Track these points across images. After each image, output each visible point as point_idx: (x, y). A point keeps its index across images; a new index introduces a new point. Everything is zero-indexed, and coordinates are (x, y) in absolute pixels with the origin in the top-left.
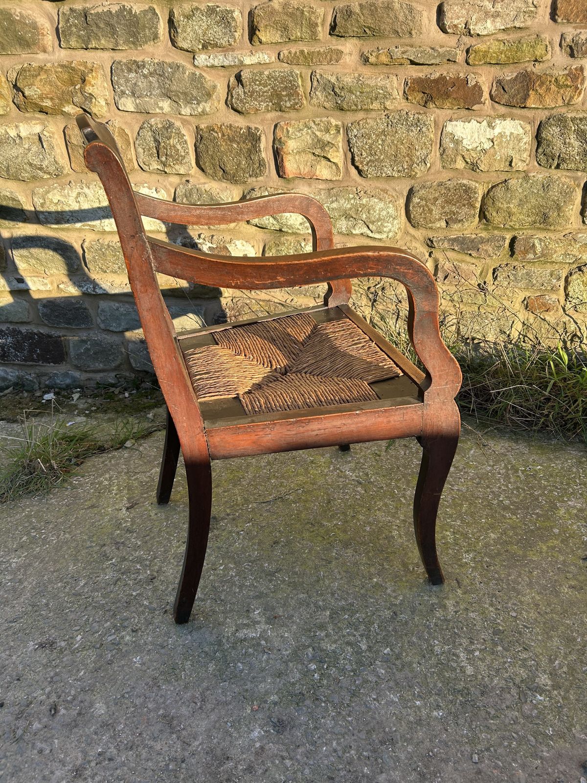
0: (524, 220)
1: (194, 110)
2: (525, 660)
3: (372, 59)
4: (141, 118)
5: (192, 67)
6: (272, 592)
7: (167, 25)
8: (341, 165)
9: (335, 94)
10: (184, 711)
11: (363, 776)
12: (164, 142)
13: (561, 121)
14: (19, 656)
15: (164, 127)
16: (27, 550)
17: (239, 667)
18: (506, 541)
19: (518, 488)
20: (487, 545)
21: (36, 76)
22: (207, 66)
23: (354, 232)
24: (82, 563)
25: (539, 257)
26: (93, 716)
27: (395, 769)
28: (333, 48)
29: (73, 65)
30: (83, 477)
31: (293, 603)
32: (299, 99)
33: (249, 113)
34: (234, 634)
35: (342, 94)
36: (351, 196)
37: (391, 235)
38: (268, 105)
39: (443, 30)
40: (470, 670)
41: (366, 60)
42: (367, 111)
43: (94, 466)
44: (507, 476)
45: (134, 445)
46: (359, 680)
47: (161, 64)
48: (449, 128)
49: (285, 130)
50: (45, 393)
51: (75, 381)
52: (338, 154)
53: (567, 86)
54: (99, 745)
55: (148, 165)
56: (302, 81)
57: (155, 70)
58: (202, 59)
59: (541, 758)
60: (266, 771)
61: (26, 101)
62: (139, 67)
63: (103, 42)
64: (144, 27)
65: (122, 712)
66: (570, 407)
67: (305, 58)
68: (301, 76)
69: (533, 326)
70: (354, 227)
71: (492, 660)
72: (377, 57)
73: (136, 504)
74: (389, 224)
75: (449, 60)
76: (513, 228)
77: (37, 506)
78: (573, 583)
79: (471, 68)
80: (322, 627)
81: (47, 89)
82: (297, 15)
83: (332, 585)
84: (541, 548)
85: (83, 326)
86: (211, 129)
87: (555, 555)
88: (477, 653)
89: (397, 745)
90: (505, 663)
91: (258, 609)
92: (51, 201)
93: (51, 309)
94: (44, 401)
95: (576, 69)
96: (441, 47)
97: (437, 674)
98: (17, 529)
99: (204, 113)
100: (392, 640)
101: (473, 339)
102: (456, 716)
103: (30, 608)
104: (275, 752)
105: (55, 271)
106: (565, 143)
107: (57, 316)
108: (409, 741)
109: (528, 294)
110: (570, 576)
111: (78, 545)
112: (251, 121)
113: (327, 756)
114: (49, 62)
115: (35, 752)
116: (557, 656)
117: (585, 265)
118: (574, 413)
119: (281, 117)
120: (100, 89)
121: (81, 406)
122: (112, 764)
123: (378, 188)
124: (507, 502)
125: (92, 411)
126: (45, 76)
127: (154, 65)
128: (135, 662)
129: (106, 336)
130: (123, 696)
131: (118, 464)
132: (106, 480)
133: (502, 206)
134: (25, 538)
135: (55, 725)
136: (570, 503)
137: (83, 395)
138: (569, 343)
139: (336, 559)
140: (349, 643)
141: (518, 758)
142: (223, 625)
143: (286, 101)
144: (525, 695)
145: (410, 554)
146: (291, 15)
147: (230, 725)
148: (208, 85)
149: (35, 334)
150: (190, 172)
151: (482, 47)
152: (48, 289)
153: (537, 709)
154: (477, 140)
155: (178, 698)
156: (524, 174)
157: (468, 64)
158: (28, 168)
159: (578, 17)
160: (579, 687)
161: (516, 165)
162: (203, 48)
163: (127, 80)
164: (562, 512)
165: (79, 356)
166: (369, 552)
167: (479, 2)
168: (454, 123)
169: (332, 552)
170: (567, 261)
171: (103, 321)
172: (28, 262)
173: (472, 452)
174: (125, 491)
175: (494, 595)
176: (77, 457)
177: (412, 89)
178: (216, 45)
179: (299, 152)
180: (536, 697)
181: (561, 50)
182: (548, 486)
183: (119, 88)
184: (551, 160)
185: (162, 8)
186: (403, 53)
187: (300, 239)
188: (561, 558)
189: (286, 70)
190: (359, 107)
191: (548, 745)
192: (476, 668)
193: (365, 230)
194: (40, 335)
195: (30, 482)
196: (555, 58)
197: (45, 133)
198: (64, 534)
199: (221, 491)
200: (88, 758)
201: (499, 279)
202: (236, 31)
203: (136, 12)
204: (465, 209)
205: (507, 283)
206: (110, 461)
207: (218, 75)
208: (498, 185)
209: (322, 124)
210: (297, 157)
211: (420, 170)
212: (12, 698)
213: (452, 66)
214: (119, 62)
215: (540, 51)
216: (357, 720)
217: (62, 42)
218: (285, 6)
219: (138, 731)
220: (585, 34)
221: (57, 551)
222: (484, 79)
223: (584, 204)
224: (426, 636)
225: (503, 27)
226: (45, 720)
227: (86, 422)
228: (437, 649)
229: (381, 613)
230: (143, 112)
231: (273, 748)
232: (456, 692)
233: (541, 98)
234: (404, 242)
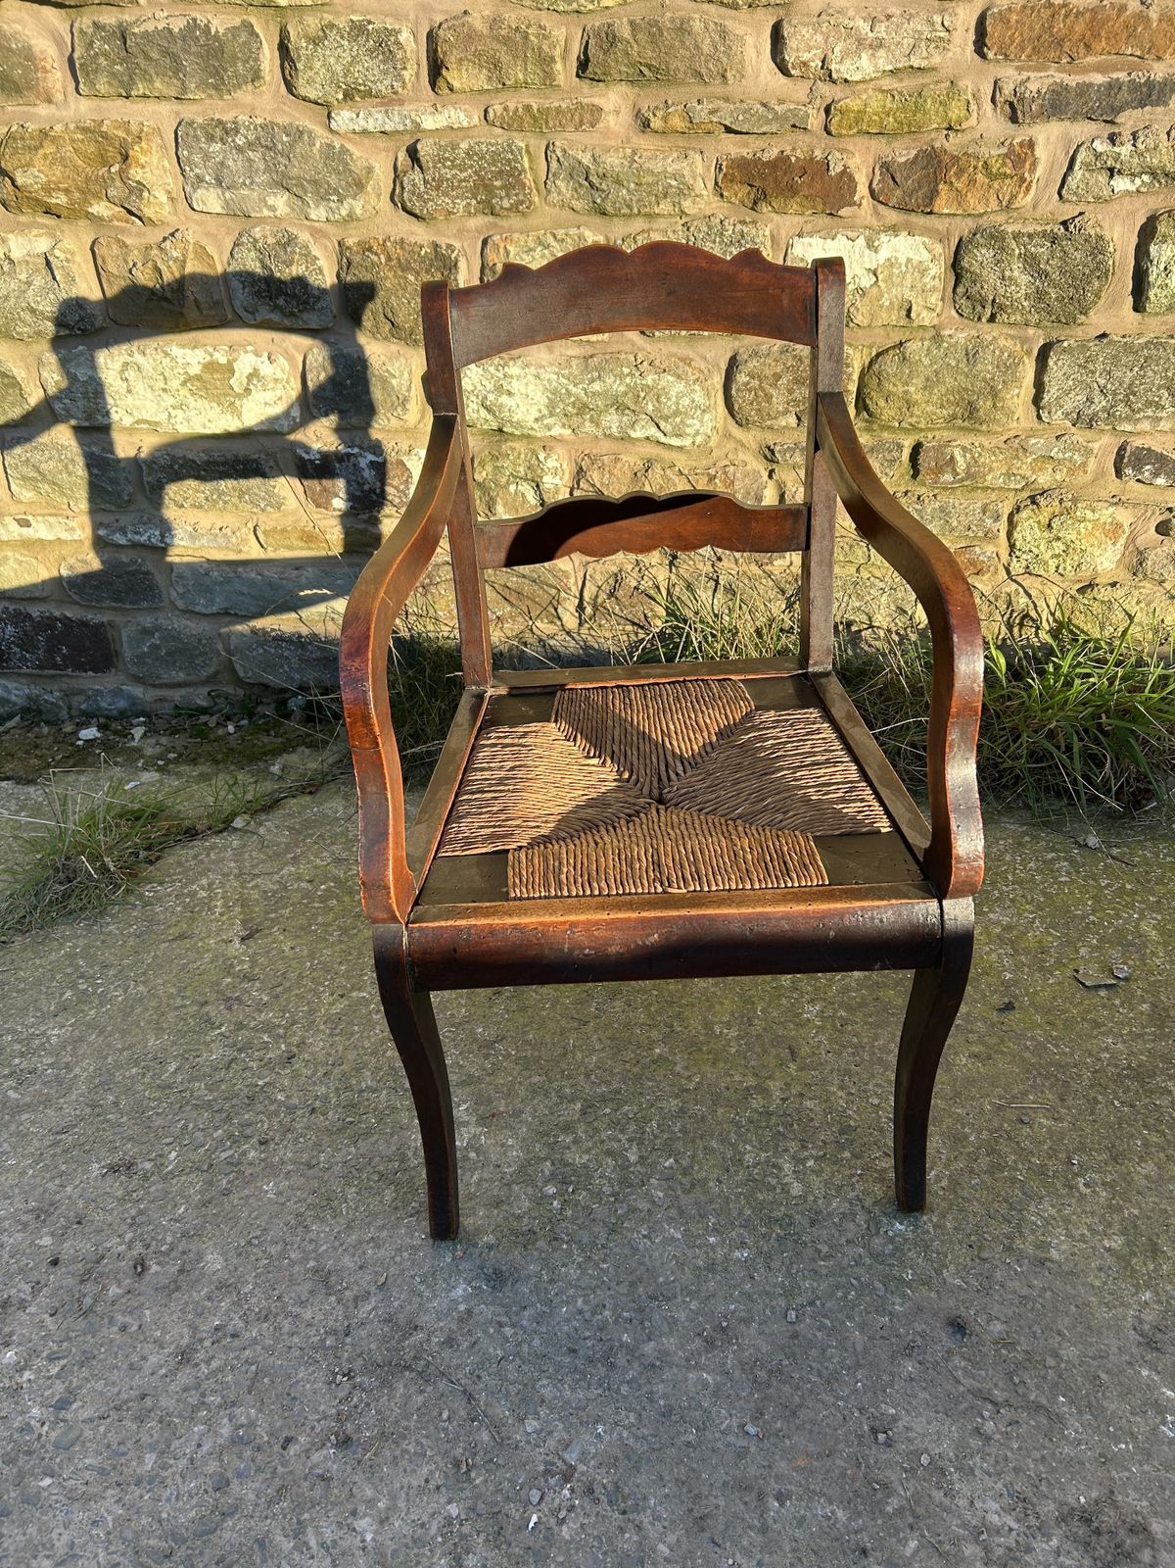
0: (935, 414)
1: (333, 212)
3: (656, 123)
4: (236, 226)
5: (326, 134)
6: (489, 1075)
7: (277, 54)
9: (591, 185)
10: (347, 1261)
11: (621, 1346)
12: (279, 272)
13: (996, 238)
14: (77, 1186)
15: (278, 243)
16: (74, 1014)
18: (878, 983)
20: (845, 990)
21: (36, 149)
22: (354, 132)
23: (633, 435)
24: (169, 1034)
25: (962, 480)
26: (203, 1275)
27: (668, 1335)
28: (585, 101)
29: (104, 129)
30: (161, 883)
31: (522, 1092)
32: (525, 195)
33: (434, 219)
35: (604, 186)
36: (626, 370)
37: (699, 440)
38: (469, 204)
39: (784, 70)
40: (796, 1189)
41: (644, 125)
42: (650, 216)
43: (180, 864)
45: (248, 823)
46: (622, 1208)
47: (269, 127)
48: (799, 249)
49: (501, 250)
50: (81, 725)
51: (134, 704)
53: (1005, 175)
54: (215, 1315)
55: (253, 313)
56: (531, 161)
57: (258, 139)
58: (344, 119)
59: (891, 1313)
60: (475, 1343)
61: (19, 194)
62: (227, 133)
63: (158, 84)
64: (234, 58)
65: (249, 1266)
66: (1008, 747)
67: (534, 118)
68: (528, 152)
70: (633, 425)
71: (833, 1173)
72: (665, 119)
73: (257, 931)
74: (696, 422)
75: (794, 126)
76: (914, 428)
77: (85, 937)
78: (975, 1049)
79: (835, 141)
80: (568, 1128)
81: (58, 173)
82: (516, 41)
83: (586, 1060)
85: (146, 605)
86: (366, 248)
89: (675, 1301)
91: (465, 1102)
92: (75, 379)
94: (80, 743)
95: (1021, 145)
96: (781, 102)
97: (745, 1197)
98: (53, 978)
99: (351, 217)
100: (679, 1146)
101: (849, 624)
103: (88, 1110)
104: (489, 1317)
106: (1003, 279)
107: (96, 587)
110: (972, 1037)
111: (160, 1003)
112: (438, 233)
113: (568, 1321)
114: (59, 121)
115: (115, 1329)
116: (936, 1165)
117: (1042, 494)
118: (1015, 758)
119: (495, 225)
120: (156, 172)
121: (149, 751)
122: (237, 1343)
123: (675, 355)
125: (169, 762)
126: (52, 149)
127: (255, 129)
128: (267, 1191)
129: (188, 623)
130: (249, 1243)
131: (223, 859)
132: (202, 888)
133: (895, 389)
134: (68, 994)
135: (143, 1288)
136: (991, 916)
137: (151, 731)
138: (1016, 629)
139: (596, 1017)
141: (856, 1314)
143: (501, 198)
144: (877, 1223)
145: (717, 1006)
146: (506, 41)
147: (419, 1280)
148: (357, 167)
149: (57, 619)
150: (330, 326)
151: (854, 104)
152: (76, 537)
153: (894, 1243)
155: (337, 1243)
156: (933, 332)
157: (829, 133)
158: (28, 317)
159: (1023, 50)
160: (961, 1210)
161: (918, 315)
162: (345, 98)
163: (207, 157)
165: (140, 659)
166: (650, 1005)
167: (846, 21)
168: (806, 240)
169: (590, 1006)
170: (1012, 486)
172: (36, 489)
174: (238, 909)
175: (848, 1072)
176: (149, 848)
177: (730, 179)
178: (369, 94)
180: (892, 1225)
181: (995, 110)
183: (192, 170)
184: (979, 308)
185: (267, 22)
186: (712, 112)
187: (537, 446)
189: (500, 141)
190: (636, 211)
191: (903, 1295)
192: (808, 1187)
193: (653, 431)
194: (67, 621)
195: (70, 896)
196: (983, 124)
197: (57, 253)
198: (136, 986)
200: (198, 1336)
202: (405, 68)
203: (217, 32)
206: (208, 855)
207: (376, 147)
208: (887, 350)
209: (569, 241)
212: (72, 1251)
213: (800, 136)
214: (191, 124)
215: (956, 111)
216: (617, 1267)
217: (81, 86)
218: (495, 22)
219: (276, 1292)
220: (1038, 82)
221: (126, 1015)
222: (859, 161)
223: (1039, 385)
224: (733, 1138)
225: (890, 68)
226: (128, 1281)
227: (161, 782)
228: (749, 1159)
229: (664, 1104)
230: (236, 213)
231: (485, 1311)
232: (771, 1221)
233: (959, 197)
234: (725, 451)
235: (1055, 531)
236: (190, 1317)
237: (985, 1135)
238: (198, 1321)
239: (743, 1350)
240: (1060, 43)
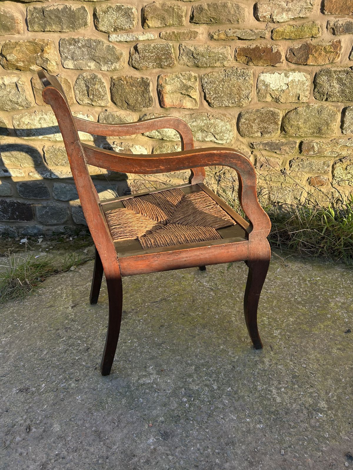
0: (307, 132)
1: (109, 68)
2: (311, 393)
3: (215, 37)
4: (78, 73)
5: (108, 42)
6: (160, 356)
7: (92, 17)
8: (198, 100)
9: (194, 57)
10: (108, 428)
11: (216, 464)
12: (91, 87)
13: (328, 73)
14: (7, 397)
15: (91, 78)
16: (11, 333)
17: (140, 401)
18: (299, 322)
19: (306, 291)
20: (288, 325)
21: (14, 48)
22: (117, 42)
23: (206, 140)
24: (45, 340)
25: (317, 154)
26: (52, 432)
27: (234, 460)
28: (192, 30)
29: (36, 41)
30: (45, 288)
31: (172, 362)
32: (172, 61)
33: (142, 69)
34: (137, 381)
35: (198, 57)
36: (204, 118)
37: (228, 141)
38: (154, 64)
39: (257, 19)
40: (279, 400)
41: (212, 38)
42: (213, 67)
43: (52, 282)
44: (299, 284)
45: (76, 269)
46: (212, 407)
47: (89, 40)
48: (262, 77)
49: (164, 79)
50: (21, 238)
51: (39, 231)
52: (196, 93)
53: (331, 52)
54: (56, 449)
55: (82, 101)
56: (174, 50)
57: (86, 44)
58: (114, 37)
59: (322, 451)
60: (157, 462)
61: (8, 63)
62: (76, 42)
63: (54, 27)
64: (79, 18)
65: (70, 430)
66: (336, 242)
67: (176, 36)
68: (173, 47)
69: (314, 195)
70: (206, 137)
71: (292, 394)
72: (218, 35)
73: (77, 304)
74: (227, 135)
75: (261, 37)
76: (301, 137)
77: (17, 306)
78: (339, 347)
79: (274, 42)
81: (21, 56)
82: (170, 11)
83: (196, 350)
84: (320, 326)
85: (44, 198)
86: (120, 79)
87: (329, 330)
88: (283, 390)
89: (236, 446)
90: (299, 395)
91: (151, 366)
92: (24, 123)
93: (24, 188)
94: (21, 243)
95: (336, 42)
97: (259, 403)
98: (5, 321)
100: (232, 382)
101: (278, 203)
102: (271, 427)
103: (13, 368)
104: (163, 451)
105: (27, 165)
106: (331, 86)
107: (28, 192)
108: (243, 443)
109: (310, 175)
110: (337, 342)
111: (42, 329)
112: (143, 74)
113: (194, 453)
114: (21, 39)
115: (18, 454)
116: (331, 390)
117: (343, 158)
118: (339, 245)
119: (162, 71)
121: (44, 246)
122: (64, 461)
123: (220, 113)
124: (300, 299)
125: (50, 249)
126: (19, 48)
127: (85, 41)
128: (78, 399)
129: (58, 204)
130: (70, 420)
131: (66, 280)
132: (59, 290)
133: (294, 123)
134: (10, 326)
135: (29, 438)
136: (337, 299)
137: (45, 240)
138: (335, 204)
139: (198, 335)
140: (206, 385)
141: (308, 451)
142: (131, 376)
143: (164, 62)
144: (312, 414)
145: (242, 331)
146: (167, 11)
147: (135, 435)
148: (118, 53)
149: (15, 203)
150: (107, 105)
151: (281, 29)
152: (22, 176)
153: (319, 422)
154: (278, 84)
155: (104, 420)
156: (306, 105)
157: (272, 39)
158: (9, 103)
159: (337, 11)
160: (344, 409)
161: (302, 99)
162: (114, 31)
163: (69, 50)
164: (332, 304)
165: (42, 216)
166: (218, 330)
167: (278, 3)
168: (265, 74)
169: (196, 331)
170: (333, 156)
171: (56, 195)
172: (10, 160)
173: (279, 270)
174: (71, 297)
175: (293, 355)
176: (41, 277)
177: (239, 54)
178: (122, 29)
179: (172, 93)
180: (318, 415)
181: (327, 31)
182: (324, 289)
183: (64, 55)
184: (322, 96)
185: (90, 6)
186: (234, 33)
187: (174, 144)
188: (332, 332)
189: (164, 43)
190: (208, 65)
191: (326, 443)
192: (283, 398)
193: (213, 138)
194: (18, 203)
195: (13, 292)
196: (324, 35)
197: (20, 82)
198: (34, 323)
199: (128, 296)
200: (49, 458)
201: (293, 167)
202: (134, 21)
203: (73, 10)
204: (272, 126)
205: (298, 169)
206: (61, 279)
207: (124, 46)
208: (291, 111)
209: (186, 76)
210: (171, 95)
211: (245, 103)
212: (3, 422)
213: (263, 41)
214: (64, 39)
215: (314, 31)
216: (212, 431)
217: (29, 28)
218: (163, 5)
219: (80, 440)
220: (342, 21)
221: (30, 333)
222: (282, 48)
223: (343, 122)
224: (252, 380)
225: (293, 17)
226: (24, 435)
227: (47, 255)
228: (259, 387)
229: (226, 367)
230: (78, 69)
231: (161, 449)
232: (270, 413)
233: (316, 59)
234: (236, 145)
235: (348, 171)
236: (46, 450)
237: (348, 379)
238: (49, 452)
239: (265, 466)
240: (349, 8)
